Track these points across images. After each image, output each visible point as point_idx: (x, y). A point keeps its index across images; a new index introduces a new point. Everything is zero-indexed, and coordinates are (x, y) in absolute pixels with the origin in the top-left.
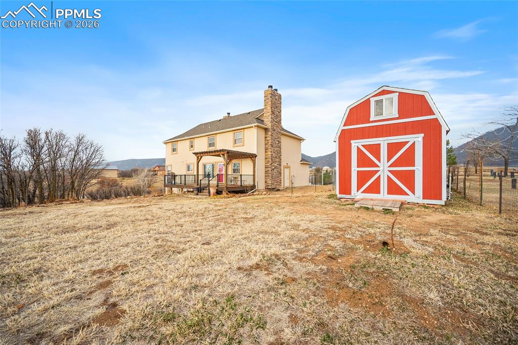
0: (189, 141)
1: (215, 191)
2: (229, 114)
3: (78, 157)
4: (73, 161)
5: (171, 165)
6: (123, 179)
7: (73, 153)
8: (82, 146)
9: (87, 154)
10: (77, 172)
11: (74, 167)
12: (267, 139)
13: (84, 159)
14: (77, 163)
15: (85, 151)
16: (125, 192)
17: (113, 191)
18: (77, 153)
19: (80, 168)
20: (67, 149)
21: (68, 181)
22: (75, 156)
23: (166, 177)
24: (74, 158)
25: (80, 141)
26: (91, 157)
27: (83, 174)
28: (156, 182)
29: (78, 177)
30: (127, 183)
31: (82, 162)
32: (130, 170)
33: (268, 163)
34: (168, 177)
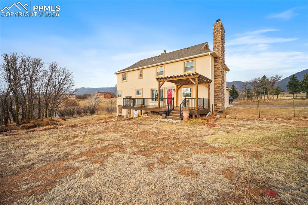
0: (138, 71)
1: (188, 115)
2: (165, 51)
3: (52, 82)
4: (48, 86)
5: (121, 91)
6: (80, 100)
7: (47, 78)
8: (55, 73)
9: (60, 80)
10: (51, 95)
11: (48, 91)
12: (216, 66)
13: (56, 84)
14: (51, 88)
15: (58, 77)
16: (84, 109)
17: (75, 109)
18: (50, 79)
19: (53, 92)
20: (41, 74)
21: (43, 102)
22: (49, 81)
23: (125, 100)
24: (48, 83)
25: (53, 68)
26: (63, 82)
27: (55, 97)
28: (101, 102)
29: (51, 100)
30: (82, 103)
31: (55, 87)
32: (83, 94)
33: (218, 88)
34: (126, 100)
